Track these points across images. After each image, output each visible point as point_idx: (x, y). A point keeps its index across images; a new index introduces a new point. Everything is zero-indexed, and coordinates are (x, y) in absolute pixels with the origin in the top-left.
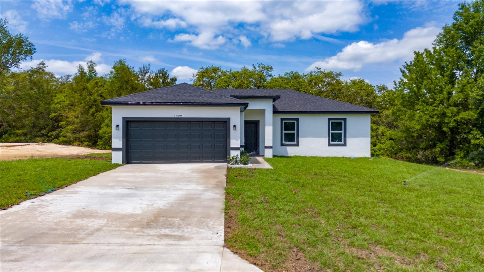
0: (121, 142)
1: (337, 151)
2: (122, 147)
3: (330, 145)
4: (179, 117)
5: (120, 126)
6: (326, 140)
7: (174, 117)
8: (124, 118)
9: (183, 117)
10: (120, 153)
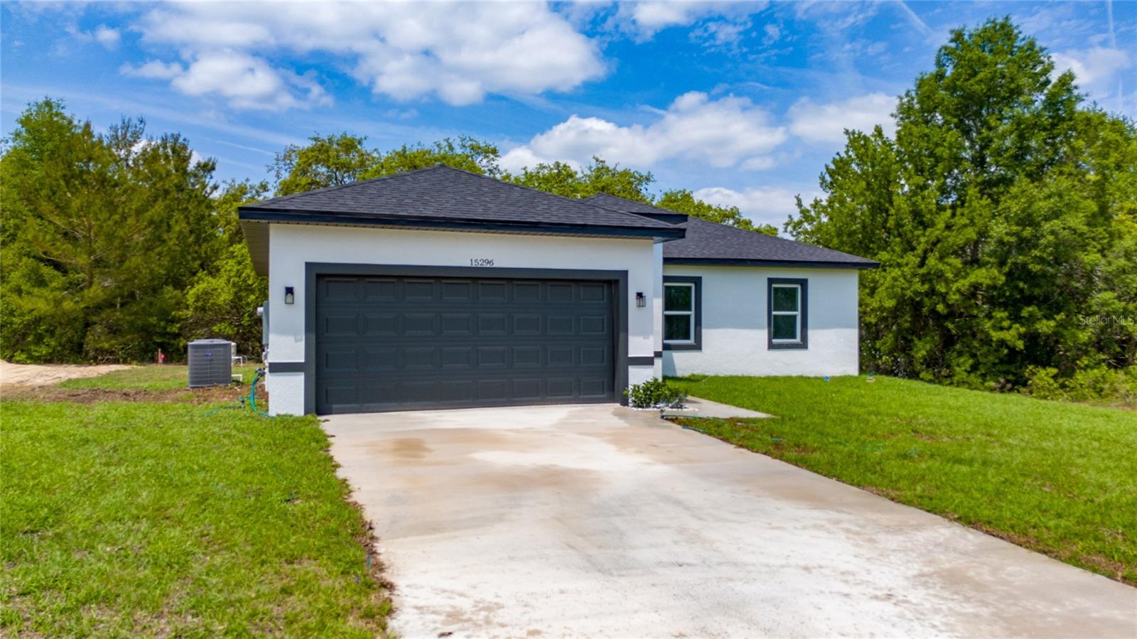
0: (302, 345)
1: (788, 363)
2: (303, 361)
3: (771, 346)
4: (485, 265)
5: (296, 291)
6: (763, 335)
7: (468, 265)
8: (309, 266)
9: (495, 266)
10: (298, 380)
